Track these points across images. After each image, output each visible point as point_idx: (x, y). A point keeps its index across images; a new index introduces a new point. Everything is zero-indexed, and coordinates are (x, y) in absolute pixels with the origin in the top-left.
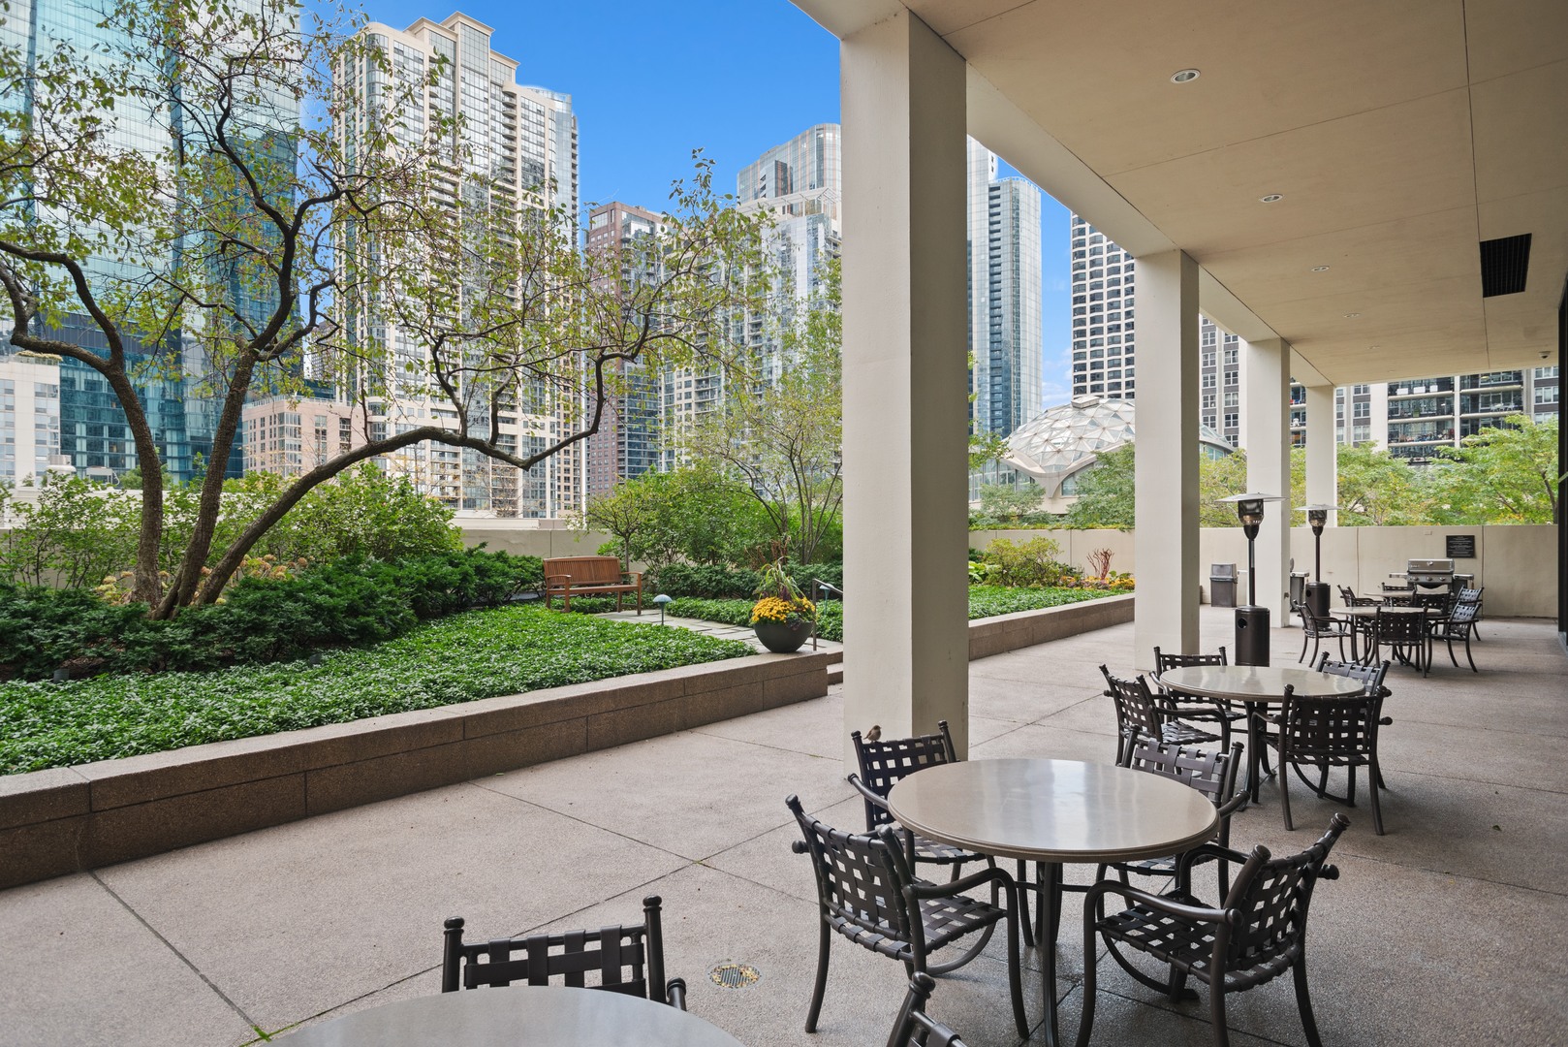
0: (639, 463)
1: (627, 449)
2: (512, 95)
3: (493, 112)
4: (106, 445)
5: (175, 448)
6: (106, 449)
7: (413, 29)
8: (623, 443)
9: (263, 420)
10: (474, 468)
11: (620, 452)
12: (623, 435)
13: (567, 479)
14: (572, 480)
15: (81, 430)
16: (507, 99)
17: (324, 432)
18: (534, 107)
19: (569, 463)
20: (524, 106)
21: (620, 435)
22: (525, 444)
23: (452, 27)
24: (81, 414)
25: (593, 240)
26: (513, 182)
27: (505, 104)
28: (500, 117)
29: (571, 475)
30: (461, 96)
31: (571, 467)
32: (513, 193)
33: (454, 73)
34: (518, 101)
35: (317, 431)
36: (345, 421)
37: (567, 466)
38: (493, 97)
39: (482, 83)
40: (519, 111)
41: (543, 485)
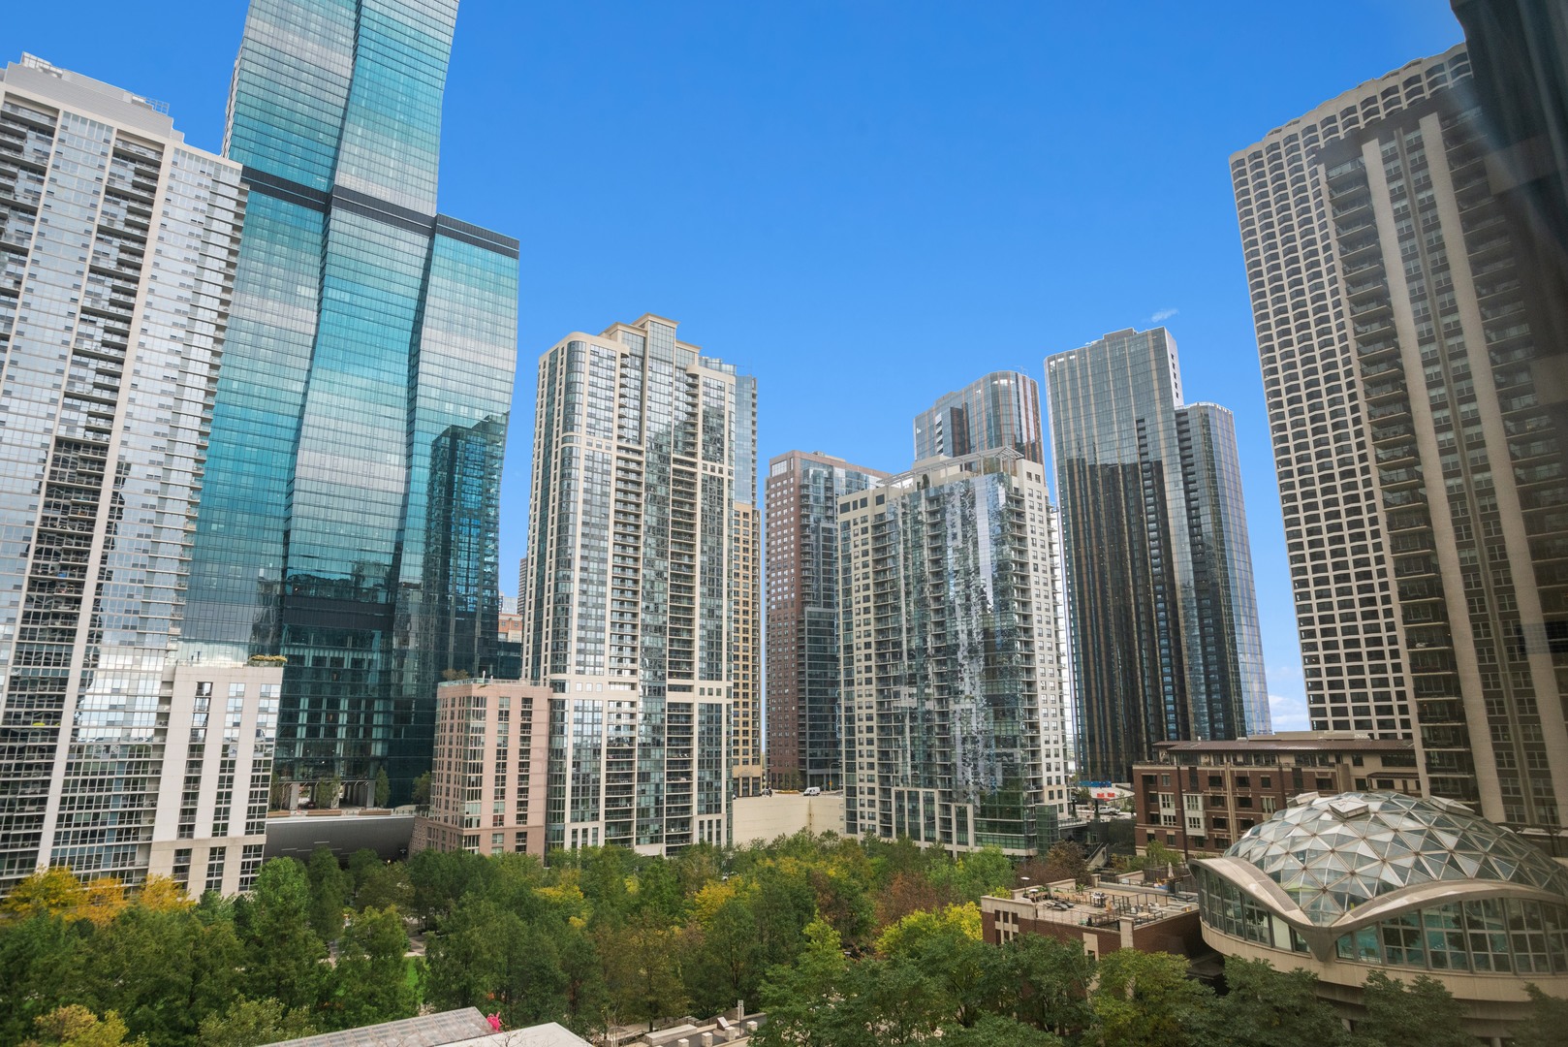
0: (821, 710)
1: (807, 696)
2: (695, 377)
3: (677, 393)
4: (323, 716)
5: (381, 716)
6: (323, 721)
7: (610, 332)
8: (804, 690)
9: (453, 700)
10: (649, 740)
12: (804, 682)
13: (746, 733)
14: (750, 733)
15: (304, 703)
16: (690, 380)
17: (507, 713)
18: (714, 384)
19: (747, 715)
20: (706, 385)
21: (800, 682)
22: (701, 711)
23: (643, 326)
24: (306, 689)
25: (773, 487)
26: (693, 455)
27: (689, 385)
28: (683, 397)
29: (750, 728)
30: (648, 383)
31: (750, 719)
32: (693, 465)
33: (642, 364)
34: (700, 382)
35: (501, 713)
36: (527, 701)
37: (746, 719)
38: (678, 380)
39: (667, 369)
40: (701, 389)
41: (719, 753)
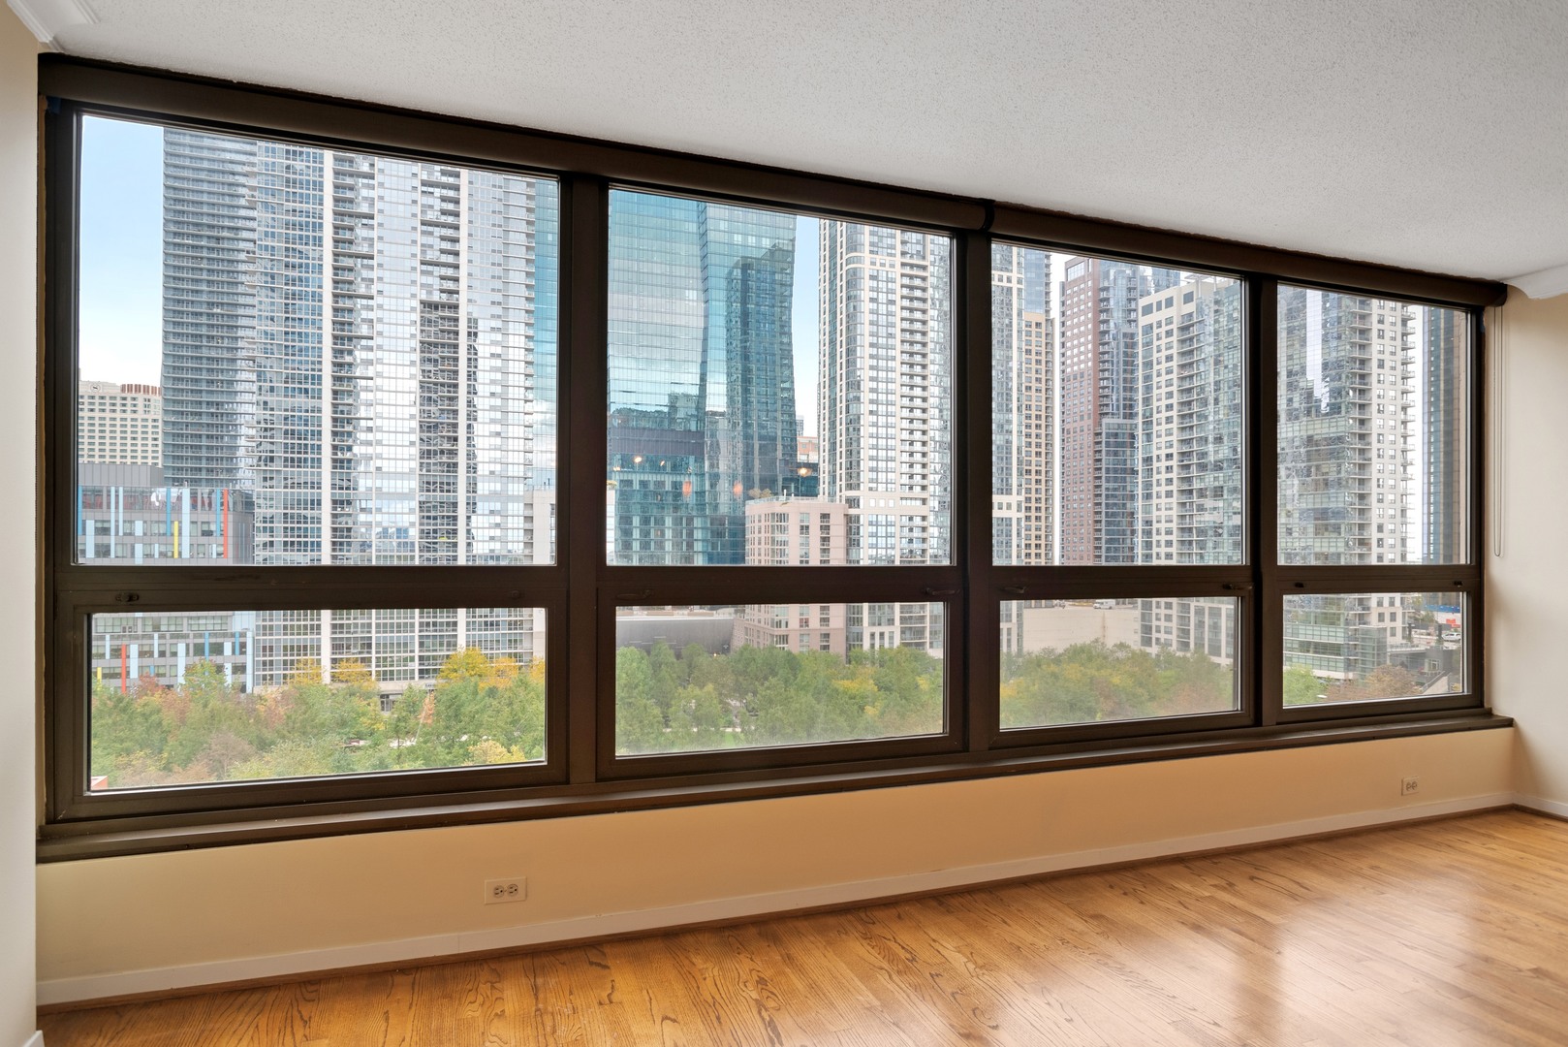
0: (1118, 524)
1: (1104, 510)
4: (652, 532)
5: (700, 531)
6: (652, 536)
8: (1100, 504)
9: (760, 516)
11: (1096, 513)
12: (1100, 495)
14: (1043, 546)
17: (807, 527)
19: (1040, 530)
21: (1097, 495)
25: (1069, 292)
29: (1043, 542)
35: (802, 527)
36: (825, 516)
37: (1038, 533)
